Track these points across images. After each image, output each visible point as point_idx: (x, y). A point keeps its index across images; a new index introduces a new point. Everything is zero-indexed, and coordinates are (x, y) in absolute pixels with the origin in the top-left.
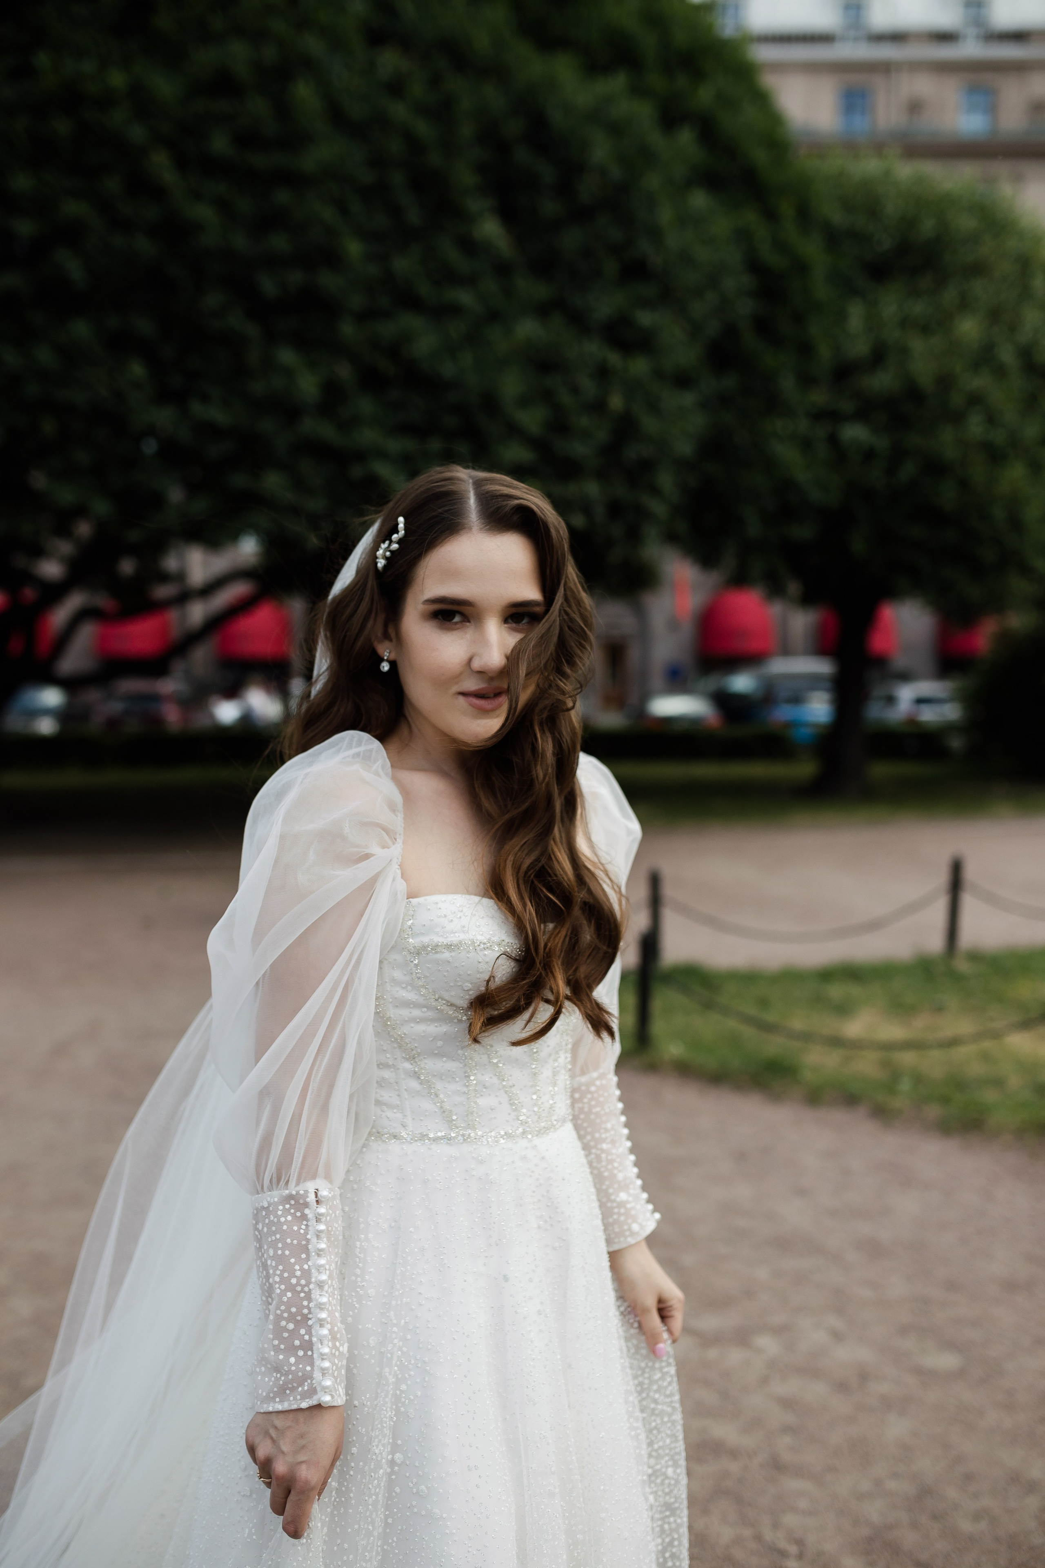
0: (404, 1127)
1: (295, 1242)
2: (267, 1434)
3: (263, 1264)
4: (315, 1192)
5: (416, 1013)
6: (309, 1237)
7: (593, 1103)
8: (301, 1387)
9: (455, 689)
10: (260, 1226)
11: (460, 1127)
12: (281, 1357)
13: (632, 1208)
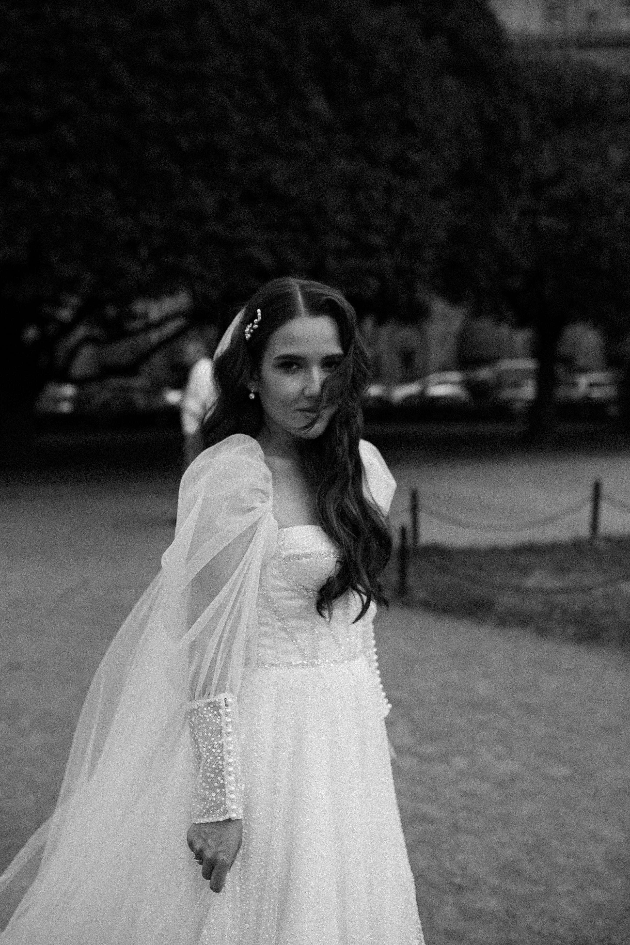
0: (278, 659)
1: (214, 728)
2: (200, 835)
3: (195, 740)
4: (225, 700)
5: (285, 594)
6: (222, 725)
8: (219, 809)
10: (193, 719)
11: (309, 658)
12: (207, 793)
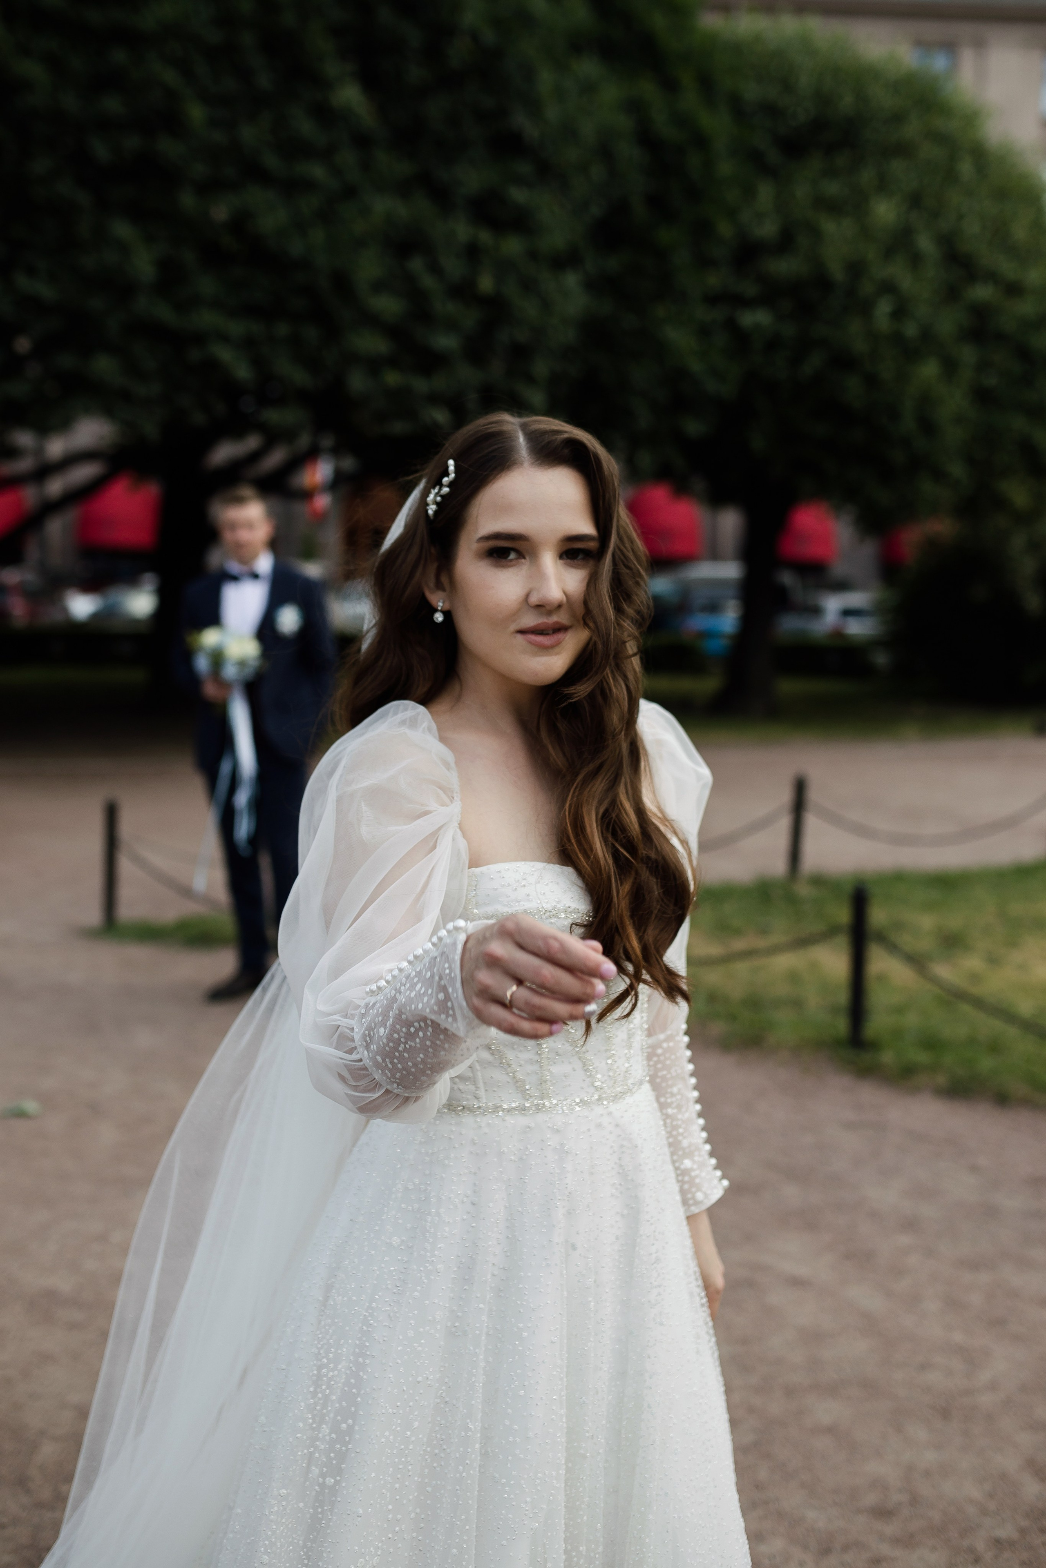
0: (477, 1099)
7: (659, 1066)
9: (514, 627)
11: (534, 1097)
13: (696, 1176)
